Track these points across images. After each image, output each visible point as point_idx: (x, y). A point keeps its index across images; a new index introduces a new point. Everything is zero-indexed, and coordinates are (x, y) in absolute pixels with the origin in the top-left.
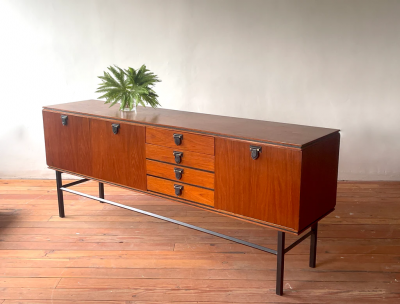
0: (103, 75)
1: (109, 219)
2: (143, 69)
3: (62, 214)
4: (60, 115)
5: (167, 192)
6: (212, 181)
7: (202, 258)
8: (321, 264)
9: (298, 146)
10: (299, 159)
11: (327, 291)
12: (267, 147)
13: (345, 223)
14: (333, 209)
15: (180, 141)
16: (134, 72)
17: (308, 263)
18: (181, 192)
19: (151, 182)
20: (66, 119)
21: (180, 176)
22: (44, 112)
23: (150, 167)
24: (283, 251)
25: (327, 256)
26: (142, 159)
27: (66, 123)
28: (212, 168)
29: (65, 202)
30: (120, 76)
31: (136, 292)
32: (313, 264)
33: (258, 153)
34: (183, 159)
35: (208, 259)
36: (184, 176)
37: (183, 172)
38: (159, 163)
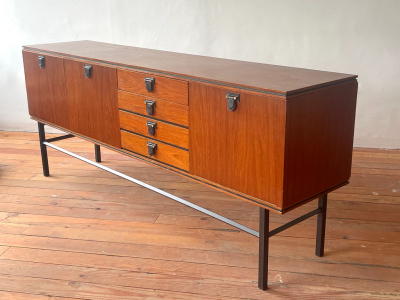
1: (97, 181)
3: (47, 173)
4: (36, 55)
5: (140, 150)
6: (186, 138)
7: (184, 235)
8: (329, 254)
9: (282, 93)
11: (328, 288)
12: (245, 94)
13: (383, 201)
14: (346, 183)
15: (152, 87)
17: (314, 250)
18: (154, 151)
19: (126, 139)
20: (43, 61)
21: (154, 130)
22: (24, 52)
23: (124, 119)
24: (266, 234)
25: (344, 243)
26: (115, 109)
27: (43, 66)
28: (185, 122)
29: (50, 159)
31: (87, 270)
32: (321, 252)
33: (235, 102)
34: (156, 110)
35: (191, 236)
36: (158, 131)
37: (156, 125)
38: (133, 116)
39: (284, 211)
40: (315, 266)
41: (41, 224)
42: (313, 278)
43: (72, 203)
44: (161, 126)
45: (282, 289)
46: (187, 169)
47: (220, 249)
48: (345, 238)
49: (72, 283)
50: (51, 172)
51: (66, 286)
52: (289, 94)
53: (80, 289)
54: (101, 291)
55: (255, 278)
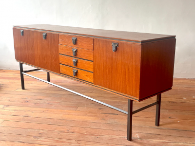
1: (48, 92)
3: (23, 88)
4: (20, 30)
5: (69, 74)
6: (92, 67)
7: (91, 116)
8: (162, 125)
9: (139, 42)
10: (140, 51)
12: (121, 43)
15: (75, 42)
17: (155, 123)
18: (76, 74)
19: (63, 68)
20: (23, 32)
22: (13, 28)
23: (62, 59)
24: (131, 113)
25: (169, 120)
26: (58, 54)
27: (23, 34)
28: (92, 59)
31: (42, 131)
32: (158, 124)
33: (116, 48)
34: (78, 53)
35: (94, 116)
36: (78, 64)
37: (77, 61)
38: (66, 57)
39: (140, 100)
40: (155, 130)
41: (20, 111)
42: (154, 136)
43: (35, 101)
44: (80, 61)
45: (139, 141)
46: (92, 82)
47: (108, 122)
48: (170, 118)
49: (35, 137)
50: (25, 88)
51: (32, 138)
52: (143, 42)
53: (39, 139)
54: (49, 140)
55: (125, 135)
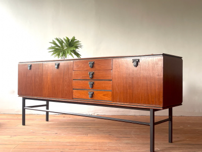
0: (52, 42)
2: (74, 39)
3: (24, 124)
4: (27, 64)
5: (84, 97)
6: (111, 85)
14: (181, 104)
15: (93, 65)
16: (68, 40)
18: (92, 96)
19: (76, 94)
20: (31, 66)
21: (92, 86)
22: (19, 65)
23: (76, 84)
24: (154, 123)
26: (71, 80)
27: (30, 69)
28: (110, 78)
30: (61, 42)
32: (171, 141)
34: (94, 76)
35: (107, 139)
36: (94, 85)
37: (93, 83)
38: (80, 81)
39: (163, 108)
43: (42, 132)
44: (96, 82)
46: (110, 100)
47: (124, 142)
50: (26, 124)
